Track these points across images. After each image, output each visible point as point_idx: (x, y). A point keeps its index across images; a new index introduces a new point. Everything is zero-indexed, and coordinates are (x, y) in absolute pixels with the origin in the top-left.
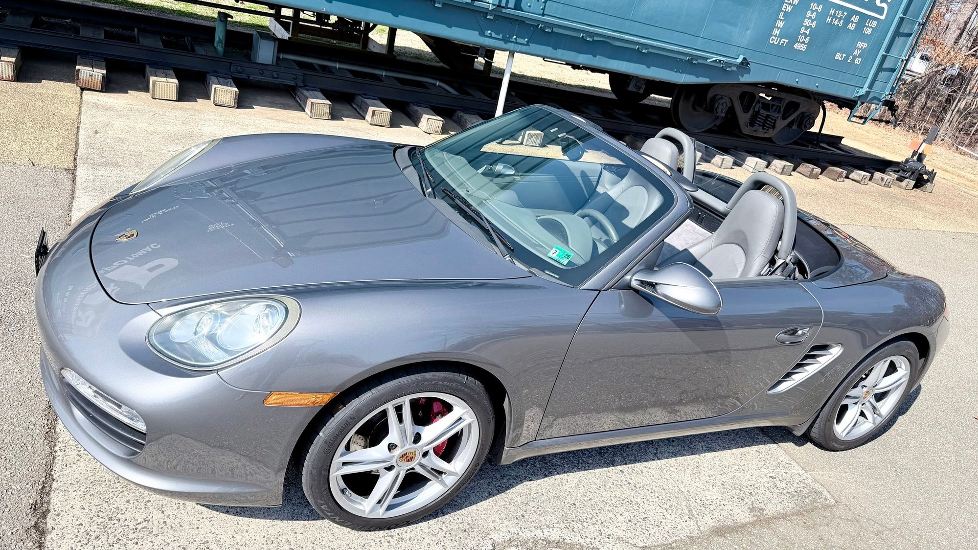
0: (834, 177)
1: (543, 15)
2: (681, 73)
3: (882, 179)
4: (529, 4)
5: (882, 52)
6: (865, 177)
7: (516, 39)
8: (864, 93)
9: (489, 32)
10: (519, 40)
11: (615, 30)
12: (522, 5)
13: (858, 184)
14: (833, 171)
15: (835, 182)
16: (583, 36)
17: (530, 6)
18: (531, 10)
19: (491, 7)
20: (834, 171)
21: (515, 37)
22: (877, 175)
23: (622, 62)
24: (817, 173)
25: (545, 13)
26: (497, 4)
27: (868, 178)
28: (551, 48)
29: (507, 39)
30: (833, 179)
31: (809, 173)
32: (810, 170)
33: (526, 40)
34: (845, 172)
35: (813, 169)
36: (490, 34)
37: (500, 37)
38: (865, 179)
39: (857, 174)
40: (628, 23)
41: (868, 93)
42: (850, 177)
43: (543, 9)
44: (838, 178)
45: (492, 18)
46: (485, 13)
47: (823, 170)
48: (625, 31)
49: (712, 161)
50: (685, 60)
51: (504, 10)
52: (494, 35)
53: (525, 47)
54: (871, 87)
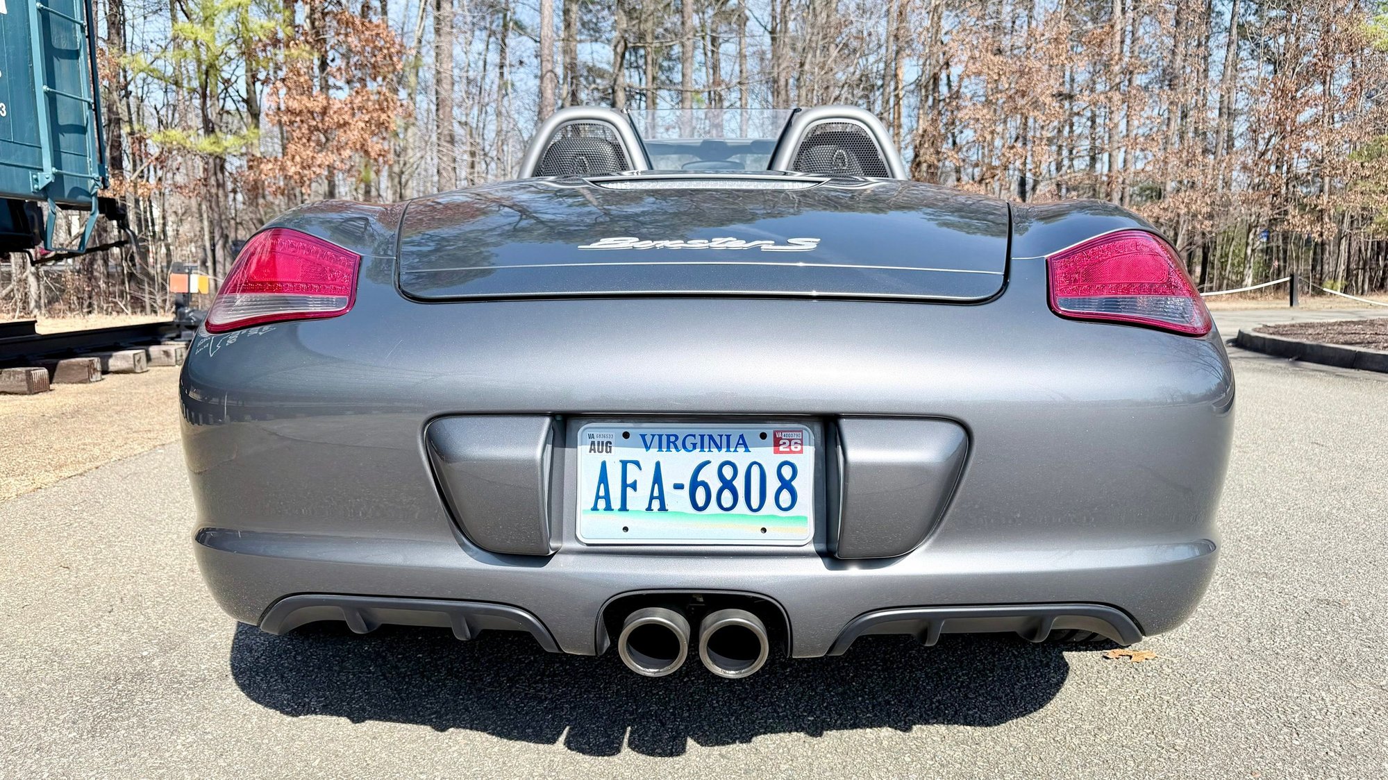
0: (81, 377)
3: (167, 353)
5: (41, 88)
6: (137, 358)
8: (51, 179)
13: (132, 375)
14: (69, 366)
15: (90, 386)
20: (74, 365)
22: (154, 350)
24: (41, 379)
27: (144, 358)
30: (81, 382)
31: (24, 383)
32: (24, 377)
34: (96, 360)
35: (29, 374)
38: (139, 361)
39: (120, 359)
41: (58, 177)
42: (111, 368)
44: (90, 375)
47: (52, 370)
54: (57, 162)
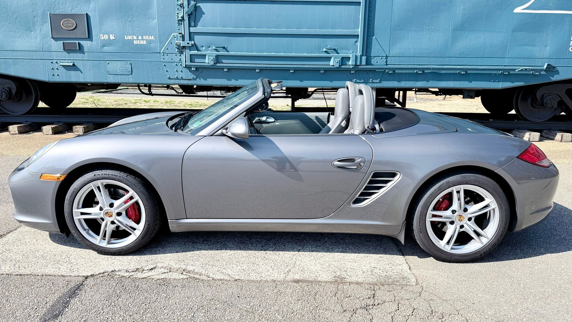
1: (387, 65)
2: (498, 82)
4: (376, 61)
7: (372, 81)
9: (355, 80)
10: (374, 81)
11: (439, 64)
12: (372, 62)
16: (416, 72)
17: (377, 62)
18: (378, 63)
19: (351, 67)
21: (371, 80)
23: (449, 82)
25: (388, 64)
26: (354, 64)
28: (396, 82)
29: (366, 81)
33: (379, 80)
36: (356, 81)
37: (362, 81)
40: (447, 59)
43: (386, 62)
45: (354, 72)
46: (349, 70)
48: (446, 64)
49: (555, 138)
50: (499, 74)
51: (360, 67)
52: (358, 81)
53: (379, 84)
